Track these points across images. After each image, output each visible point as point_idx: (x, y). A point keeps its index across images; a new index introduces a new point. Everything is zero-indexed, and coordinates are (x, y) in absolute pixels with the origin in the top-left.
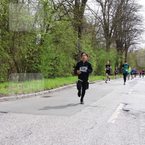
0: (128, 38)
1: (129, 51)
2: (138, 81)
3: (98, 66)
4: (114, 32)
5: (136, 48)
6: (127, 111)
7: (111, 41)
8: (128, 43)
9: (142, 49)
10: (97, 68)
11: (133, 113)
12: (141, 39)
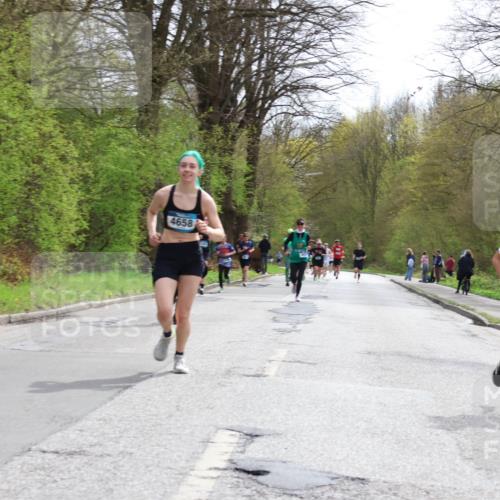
0: (261, 57)
1: (267, 130)
2: (320, 303)
3: (93, 218)
4: (183, 16)
5: (306, 114)
6: (257, 473)
7: (163, 70)
8: (266, 85)
9: (342, 122)
10: (85, 225)
11: (288, 486)
12: (335, 64)
